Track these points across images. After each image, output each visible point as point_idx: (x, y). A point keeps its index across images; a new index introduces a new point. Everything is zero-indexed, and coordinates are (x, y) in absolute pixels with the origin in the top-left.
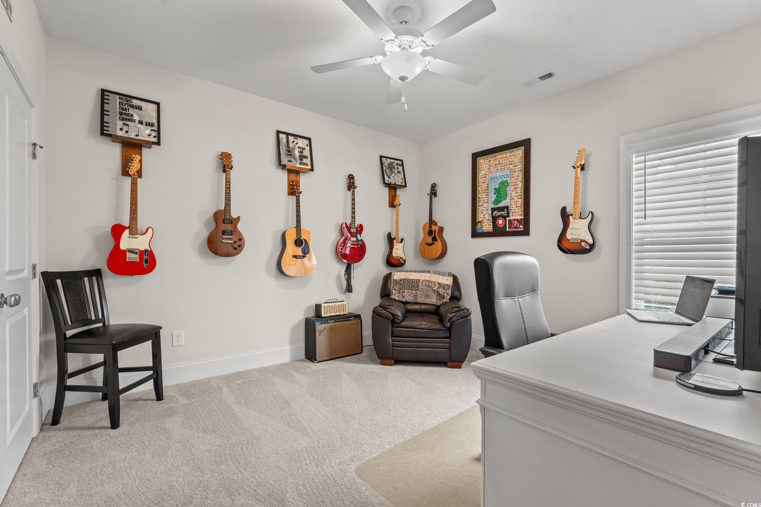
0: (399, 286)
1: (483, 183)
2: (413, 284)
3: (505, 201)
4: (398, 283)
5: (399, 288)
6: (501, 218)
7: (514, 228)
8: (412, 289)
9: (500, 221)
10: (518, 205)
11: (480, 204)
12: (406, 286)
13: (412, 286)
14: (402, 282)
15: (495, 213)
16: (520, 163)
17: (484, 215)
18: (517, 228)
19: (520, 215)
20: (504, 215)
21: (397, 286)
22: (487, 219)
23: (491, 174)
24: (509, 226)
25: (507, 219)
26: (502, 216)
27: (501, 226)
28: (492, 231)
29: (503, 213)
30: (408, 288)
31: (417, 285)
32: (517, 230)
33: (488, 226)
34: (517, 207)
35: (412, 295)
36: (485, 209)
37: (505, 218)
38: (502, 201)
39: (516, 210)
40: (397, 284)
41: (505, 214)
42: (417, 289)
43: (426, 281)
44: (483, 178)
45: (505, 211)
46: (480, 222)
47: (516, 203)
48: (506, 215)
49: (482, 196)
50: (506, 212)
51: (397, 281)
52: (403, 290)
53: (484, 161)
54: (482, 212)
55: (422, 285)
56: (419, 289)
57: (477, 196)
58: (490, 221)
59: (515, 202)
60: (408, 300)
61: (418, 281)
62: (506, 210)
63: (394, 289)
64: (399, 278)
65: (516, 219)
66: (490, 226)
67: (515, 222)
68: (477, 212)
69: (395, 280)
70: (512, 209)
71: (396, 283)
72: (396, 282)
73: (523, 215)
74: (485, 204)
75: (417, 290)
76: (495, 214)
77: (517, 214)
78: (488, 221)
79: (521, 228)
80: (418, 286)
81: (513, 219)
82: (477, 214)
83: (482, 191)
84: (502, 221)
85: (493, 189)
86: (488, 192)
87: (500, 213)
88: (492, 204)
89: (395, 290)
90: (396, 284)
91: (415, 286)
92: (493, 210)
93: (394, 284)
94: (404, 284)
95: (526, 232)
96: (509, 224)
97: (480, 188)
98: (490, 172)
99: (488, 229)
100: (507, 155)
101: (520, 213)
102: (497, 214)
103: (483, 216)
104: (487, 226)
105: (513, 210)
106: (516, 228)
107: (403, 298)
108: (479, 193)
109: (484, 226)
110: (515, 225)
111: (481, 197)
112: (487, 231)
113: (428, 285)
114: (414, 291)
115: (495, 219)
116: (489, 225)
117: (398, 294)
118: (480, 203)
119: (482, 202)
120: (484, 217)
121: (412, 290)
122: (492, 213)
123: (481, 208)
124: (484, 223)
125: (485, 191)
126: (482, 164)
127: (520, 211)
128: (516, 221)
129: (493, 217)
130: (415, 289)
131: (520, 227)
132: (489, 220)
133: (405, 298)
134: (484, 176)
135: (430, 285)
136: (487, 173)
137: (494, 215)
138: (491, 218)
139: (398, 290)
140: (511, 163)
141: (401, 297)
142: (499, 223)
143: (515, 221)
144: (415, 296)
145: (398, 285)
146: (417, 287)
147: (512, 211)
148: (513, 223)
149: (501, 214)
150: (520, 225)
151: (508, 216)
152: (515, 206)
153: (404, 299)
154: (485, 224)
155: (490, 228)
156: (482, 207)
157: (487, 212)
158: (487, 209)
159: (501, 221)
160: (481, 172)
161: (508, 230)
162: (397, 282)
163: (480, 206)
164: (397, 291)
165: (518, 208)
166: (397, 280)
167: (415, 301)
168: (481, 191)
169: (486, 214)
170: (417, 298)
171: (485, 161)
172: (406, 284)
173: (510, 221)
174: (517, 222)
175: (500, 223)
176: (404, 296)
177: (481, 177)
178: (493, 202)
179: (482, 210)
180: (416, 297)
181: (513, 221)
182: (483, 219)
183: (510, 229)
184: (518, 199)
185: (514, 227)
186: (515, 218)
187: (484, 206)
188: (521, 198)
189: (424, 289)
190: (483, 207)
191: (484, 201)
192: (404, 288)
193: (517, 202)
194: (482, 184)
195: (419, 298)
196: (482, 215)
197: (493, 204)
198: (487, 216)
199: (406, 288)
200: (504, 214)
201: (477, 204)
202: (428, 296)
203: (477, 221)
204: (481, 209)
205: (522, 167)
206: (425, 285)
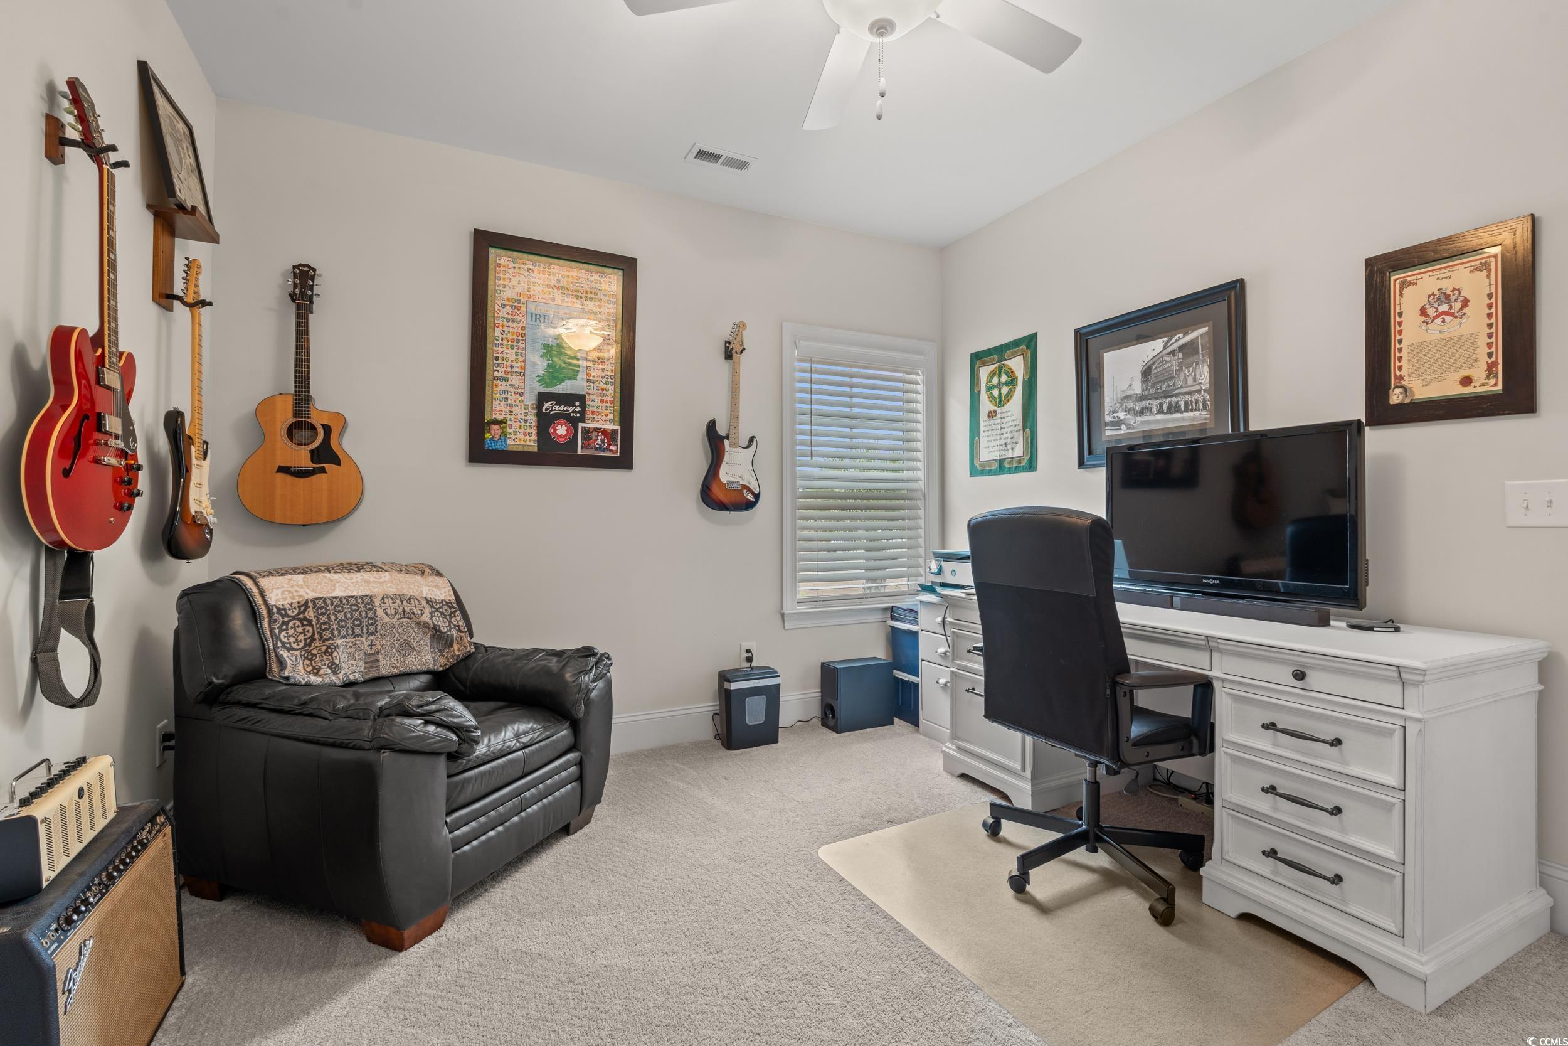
0: (300, 630)
1: (508, 320)
2: (356, 615)
3: (574, 381)
4: (294, 618)
5: (301, 637)
6: (563, 421)
7: (596, 449)
8: (358, 631)
9: (559, 427)
10: (605, 398)
11: (496, 374)
12: (335, 627)
13: (356, 623)
14: (310, 614)
15: (547, 405)
16: (612, 305)
17: (511, 406)
18: (604, 451)
19: (611, 421)
20: (572, 414)
21: (291, 632)
22: (519, 417)
23: (533, 303)
24: (582, 443)
25: (581, 425)
26: (566, 417)
27: (561, 441)
28: (536, 450)
29: (571, 409)
30: (343, 632)
31: (371, 614)
32: (602, 454)
33: (523, 437)
34: (602, 401)
35: (359, 655)
36: (512, 390)
37: (573, 422)
38: (564, 381)
39: (600, 408)
40: (291, 624)
41: (576, 412)
42: (372, 629)
43: (392, 599)
44: (509, 309)
45: (576, 407)
46: (496, 422)
47: (600, 391)
48: (578, 415)
49: (505, 355)
50: (578, 409)
51: (290, 613)
52: (327, 643)
53: (511, 265)
54: (503, 396)
55: (387, 614)
56: (379, 628)
57: (489, 351)
58: (528, 424)
59: (598, 390)
60: (351, 677)
61: (367, 600)
62: (577, 404)
63: (279, 644)
64: (293, 598)
65: (601, 428)
66: (528, 437)
67: (598, 436)
68: (488, 392)
69: (279, 609)
70: (592, 404)
71: (286, 619)
72: (283, 616)
73: (618, 423)
74: (514, 376)
75: (372, 634)
76: (546, 410)
77: (604, 418)
78: (523, 424)
79: (612, 451)
80: (374, 618)
81: (595, 429)
82: (488, 399)
83: (505, 342)
84: (566, 428)
85: (540, 346)
86: (524, 349)
87: (562, 408)
88: (535, 381)
89: (289, 650)
90: (284, 623)
91: (364, 620)
92: (542, 398)
93: (276, 626)
94: (323, 619)
95: (624, 461)
96: (584, 439)
97: (497, 333)
98: (531, 299)
99: (523, 443)
100: (580, 275)
101: (611, 416)
102: (552, 410)
103: (508, 409)
104: (519, 436)
105: (593, 407)
106: (601, 448)
107: (335, 672)
108: (495, 345)
109: (510, 434)
110: (599, 442)
111: (500, 356)
112: (520, 449)
113: (404, 611)
114: (363, 639)
115: (544, 422)
116: (525, 434)
117: (307, 662)
118: (498, 371)
119: (505, 369)
120: (511, 412)
121: (358, 636)
122: (539, 405)
123: (501, 386)
124: (511, 426)
125: (515, 344)
126: (506, 269)
127: (610, 413)
128: (600, 434)
129: (539, 414)
130: (365, 630)
131: (611, 447)
132: (526, 421)
133: (343, 672)
134: (511, 303)
135: (407, 610)
136: (523, 300)
137: (544, 410)
138: (533, 418)
139: (302, 644)
140: (589, 295)
141: (329, 671)
142: (557, 432)
143: (598, 432)
144: (369, 655)
145: (294, 628)
146: (370, 621)
147: (591, 409)
148: (594, 438)
149: (564, 410)
150: (609, 445)
151: (582, 419)
152: (598, 399)
153: (341, 676)
154: (513, 430)
155: (530, 441)
156: (504, 383)
157: (521, 398)
158: (520, 391)
159: (564, 428)
160: (501, 288)
161: (579, 451)
162: (286, 615)
163: (496, 378)
164: (298, 653)
165: (605, 404)
166: (288, 607)
167: (371, 675)
168: (502, 340)
169: (518, 403)
170: (378, 661)
171: (517, 265)
172: (333, 617)
173: (586, 431)
174: (603, 437)
175: (559, 432)
176: (337, 662)
177: (504, 302)
178: (538, 376)
179: (504, 392)
180: (374, 658)
181: (595, 434)
182: (509, 417)
183: (584, 450)
184: (607, 383)
185: (597, 446)
186: (599, 426)
187: (510, 382)
188: (612, 383)
189: (392, 626)
190: (508, 384)
191: (509, 369)
192: (326, 634)
193: (605, 392)
194: (505, 323)
195: (383, 662)
196: (502, 404)
197: (539, 381)
198: (518, 410)
199: (336, 632)
200: (573, 412)
201: (489, 372)
202: (407, 647)
203: (488, 418)
204: (500, 388)
205: (616, 315)
206: (393, 613)
